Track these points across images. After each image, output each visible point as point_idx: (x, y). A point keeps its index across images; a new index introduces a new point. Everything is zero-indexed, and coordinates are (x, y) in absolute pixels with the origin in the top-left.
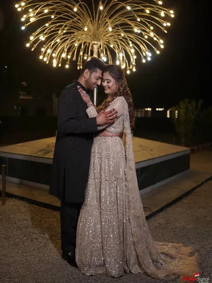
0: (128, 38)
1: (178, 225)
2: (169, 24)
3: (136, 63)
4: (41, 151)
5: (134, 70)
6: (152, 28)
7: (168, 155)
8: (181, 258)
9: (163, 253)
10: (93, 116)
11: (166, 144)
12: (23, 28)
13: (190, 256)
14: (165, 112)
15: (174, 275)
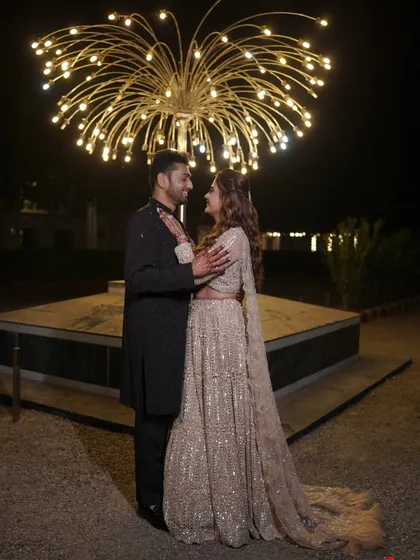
0: (244, 108)
1: (340, 456)
2: (321, 83)
3: (258, 154)
4: (81, 320)
5: (255, 167)
6: (288, 87)
7: (320, 327)
8: (350, 513)
9: (317, 505)
10: (186, 261)
11: (315, 307)
12: (46, 87)
13: (364, 509)
14: (307, 240)
15: (338, 540)
